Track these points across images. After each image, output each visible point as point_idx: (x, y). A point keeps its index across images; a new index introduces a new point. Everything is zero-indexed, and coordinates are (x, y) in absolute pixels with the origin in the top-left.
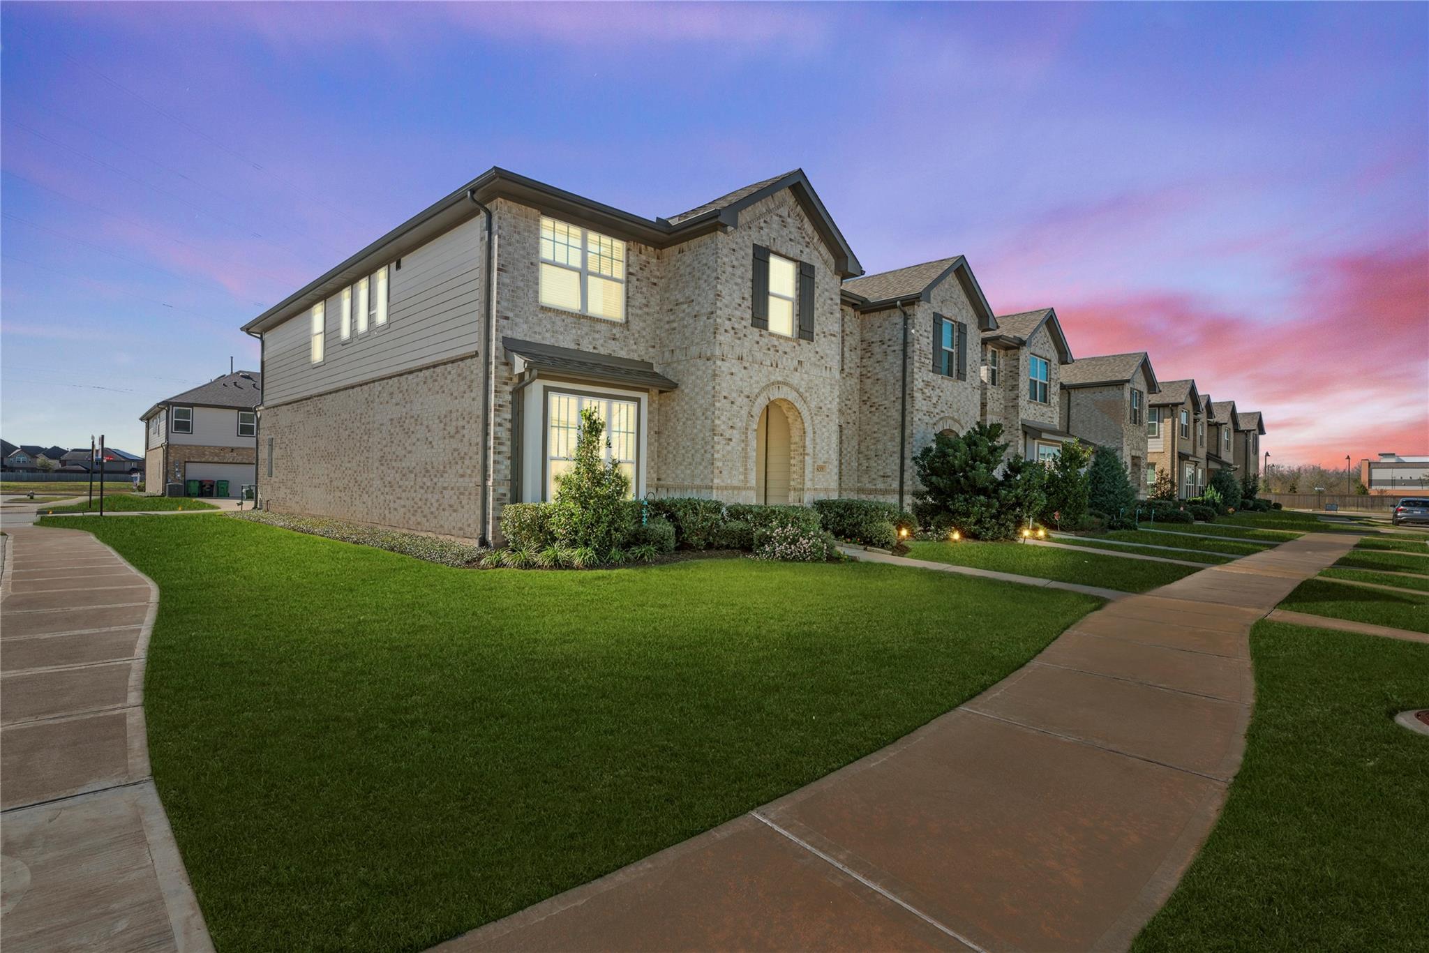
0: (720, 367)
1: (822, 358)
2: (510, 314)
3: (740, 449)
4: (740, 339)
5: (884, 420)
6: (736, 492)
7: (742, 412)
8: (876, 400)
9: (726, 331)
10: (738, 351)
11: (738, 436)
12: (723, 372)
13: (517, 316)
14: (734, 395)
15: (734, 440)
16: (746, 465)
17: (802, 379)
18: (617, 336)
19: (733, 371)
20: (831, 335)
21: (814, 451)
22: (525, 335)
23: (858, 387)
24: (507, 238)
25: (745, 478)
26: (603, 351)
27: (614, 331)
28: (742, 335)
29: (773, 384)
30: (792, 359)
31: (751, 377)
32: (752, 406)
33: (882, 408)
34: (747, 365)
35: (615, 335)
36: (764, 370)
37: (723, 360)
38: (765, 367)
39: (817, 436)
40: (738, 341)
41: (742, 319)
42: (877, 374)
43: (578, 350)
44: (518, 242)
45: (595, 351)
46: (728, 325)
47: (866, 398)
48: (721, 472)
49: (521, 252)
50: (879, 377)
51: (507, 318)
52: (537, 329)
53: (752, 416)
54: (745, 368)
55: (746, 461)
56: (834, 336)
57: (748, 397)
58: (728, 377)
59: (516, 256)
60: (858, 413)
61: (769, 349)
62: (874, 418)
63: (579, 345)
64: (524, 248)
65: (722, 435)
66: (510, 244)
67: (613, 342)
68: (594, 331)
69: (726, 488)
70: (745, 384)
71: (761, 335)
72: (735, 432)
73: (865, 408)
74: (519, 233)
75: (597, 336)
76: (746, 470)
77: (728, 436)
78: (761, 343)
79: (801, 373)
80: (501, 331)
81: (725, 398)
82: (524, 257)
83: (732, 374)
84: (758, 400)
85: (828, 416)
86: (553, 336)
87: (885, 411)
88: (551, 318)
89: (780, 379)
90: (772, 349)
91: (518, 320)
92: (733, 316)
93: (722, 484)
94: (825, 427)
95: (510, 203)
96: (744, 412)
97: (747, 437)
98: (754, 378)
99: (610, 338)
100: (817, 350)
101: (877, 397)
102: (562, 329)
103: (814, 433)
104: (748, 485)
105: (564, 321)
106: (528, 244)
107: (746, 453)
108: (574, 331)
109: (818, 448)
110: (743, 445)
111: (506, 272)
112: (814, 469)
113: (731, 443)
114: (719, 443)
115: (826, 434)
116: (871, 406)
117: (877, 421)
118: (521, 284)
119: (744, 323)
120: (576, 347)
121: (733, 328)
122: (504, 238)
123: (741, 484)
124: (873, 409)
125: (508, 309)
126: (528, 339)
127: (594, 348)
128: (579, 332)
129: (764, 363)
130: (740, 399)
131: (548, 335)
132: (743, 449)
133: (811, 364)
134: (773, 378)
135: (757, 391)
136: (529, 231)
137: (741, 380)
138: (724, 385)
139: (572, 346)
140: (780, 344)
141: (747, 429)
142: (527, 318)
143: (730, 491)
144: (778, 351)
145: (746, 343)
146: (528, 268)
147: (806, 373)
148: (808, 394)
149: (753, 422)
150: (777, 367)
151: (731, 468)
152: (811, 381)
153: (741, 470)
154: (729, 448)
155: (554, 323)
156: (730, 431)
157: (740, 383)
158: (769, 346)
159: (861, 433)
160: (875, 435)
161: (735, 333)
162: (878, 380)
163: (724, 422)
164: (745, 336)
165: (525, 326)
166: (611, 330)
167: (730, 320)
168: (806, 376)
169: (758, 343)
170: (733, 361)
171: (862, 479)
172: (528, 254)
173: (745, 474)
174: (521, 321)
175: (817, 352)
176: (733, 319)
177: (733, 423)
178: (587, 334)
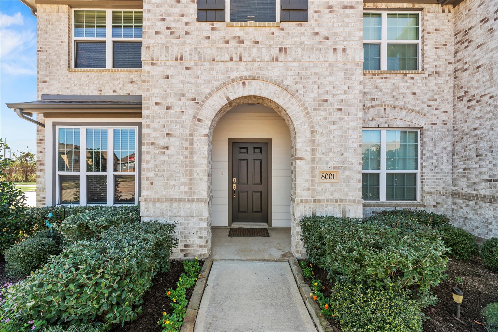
0: (149, 72)
1: (327, 38)
2: (47, 79)
3: (182, 157)
4: (179, 38)
5: (490, 112)
6: (175, 204)
7: (184, 117)
8: (477, 92)
9: (157, 33)
10: (176, 52)
11: (177, 144)
12: (153, 77)
13: (52, 79)
14: (171, 99)
15: (171, 148)
16: (191, 175)
17: (288, 69)
18: (135, 80)
19: (169, 73)
20: (345, 7)
21: (313, 154)
22: (59, 91)
23: (452, 85)
24: (43, 29)
25: (191, 189)
26: (121, 92)
27: (132, 76)
28: (182, 33)
29: (233, 81)
30: (268, 48)
31: (198, 77)
32: (198, 109)
33: (486, 98)
34: (192, 64)
35: (133, 79)
36: (220, 67)
37: (152, 64)
38: (222, 64)
39: (318, 135)
40: (177, 41)
41: (183, 16)
42: (478, 60)
43: (100, 95)
44: (51, 30)
45: (115, 94)
46: (161, 27)
47: (462, 94)
48: (152, 183)
49: (54, 36)
50: (481, 63)
51: (45, 82)
52: (67, 85)
53: (199, 120)
54: (187, 68)
55: (191, 170)
56: (351, 7)
57: (194, 99)
58: (162, 81)
59: (50, 40)
60: (450, 113)
61: (227, 42)
62: (474, 112)
63: (101, 91)
64: (56, 33)
65: (152, 144)
66: (46, 33)
67: (131, 85)
68: (114, 80)
69: (159, 200)
70: (189, 85)
71: (213, 29)
72: (172, 139)
73: (461, 105)
74: (52, 24)
75: (116, 82)
76: (190, 180)
77: (162, 144)
78: (213, 37)
79: (285, 62)
80: (41, 91)
81: (157, 104)
82: (57, 39)
83: (168, 77)
84: (210, 101)
85: (340, 110)
86: (80, 88)
87: (491, 101)
88: (78, 76)
89: (246, 73)
90: (232, 42)
91: (53, 82)
92: (168, 15)
93: (153, 196)
94: (334, 123)
95: (44, 6)
96: (187, 117)
97: (191, 144)
98: (203, 78)
99: (128, 83)
100: (316, 30)
101: (477, 88)
102: (87, 82)
103: (313, 132)
104: (195, 197)
105: (88, 76)
106: (59, 30)
107: (191, 162)
108: (97, 82)
109: (321, 150)
110: (186, 153)
111: (43, 51)
112: (313, 177)
113: (166, 151)
114: (148, 153)
115: (338, 132)
116: (469, 101)
117: (479, 115)
118: (54, 57)
119: (185, 20)
120: (99, 93)
121: (168, 28)
122: (42, 30)
123: (186, 196)
124: (473, 103)
125: (46, 76)
126: (60, 93)
127: (114, 91)
128: (101, 82)
129: (217, 59)
130: (181, 103)
131: (76, 88)
132: (186, 157)
133: (303, 49)
134: (234, 74)
135: (208, 91)
136: (60, 21)
137: (182, 82)
138: (155, 90)
139: (95, 93)
140: (247, 34)
141: (191, 135)
142: (60, 79)
143: (167, 204)
144: (243, 42)
145: (188, 41)
146: (60, 45)
147: (294, 61)
148: (299, 87)
149: (202, 126)
150: (241, 59)
151: (168, 179)
152: (305, 69)
153: (183, 180)
154: (165, 157)
155: (80, 79)
156: (167, 138)
157: (181, 86)
158: (227, 39)
159: (456, 133)
160: (476, 132)
161: (172, 33)
162: (478, 67)
163: (156, 130)
164: (187, 33)
165: (58, 85)
166: (130, 76)
167: (164, 20)
168: (296, 64)
169: (208, 38)
170: (168, 63)
171: (458, 183)
172: (60, 36)
173: (190, 184)
174: (55, 82)
175: (317, 34)
176: (168, 19)
177: (171, 130)
178: (108, 83)
